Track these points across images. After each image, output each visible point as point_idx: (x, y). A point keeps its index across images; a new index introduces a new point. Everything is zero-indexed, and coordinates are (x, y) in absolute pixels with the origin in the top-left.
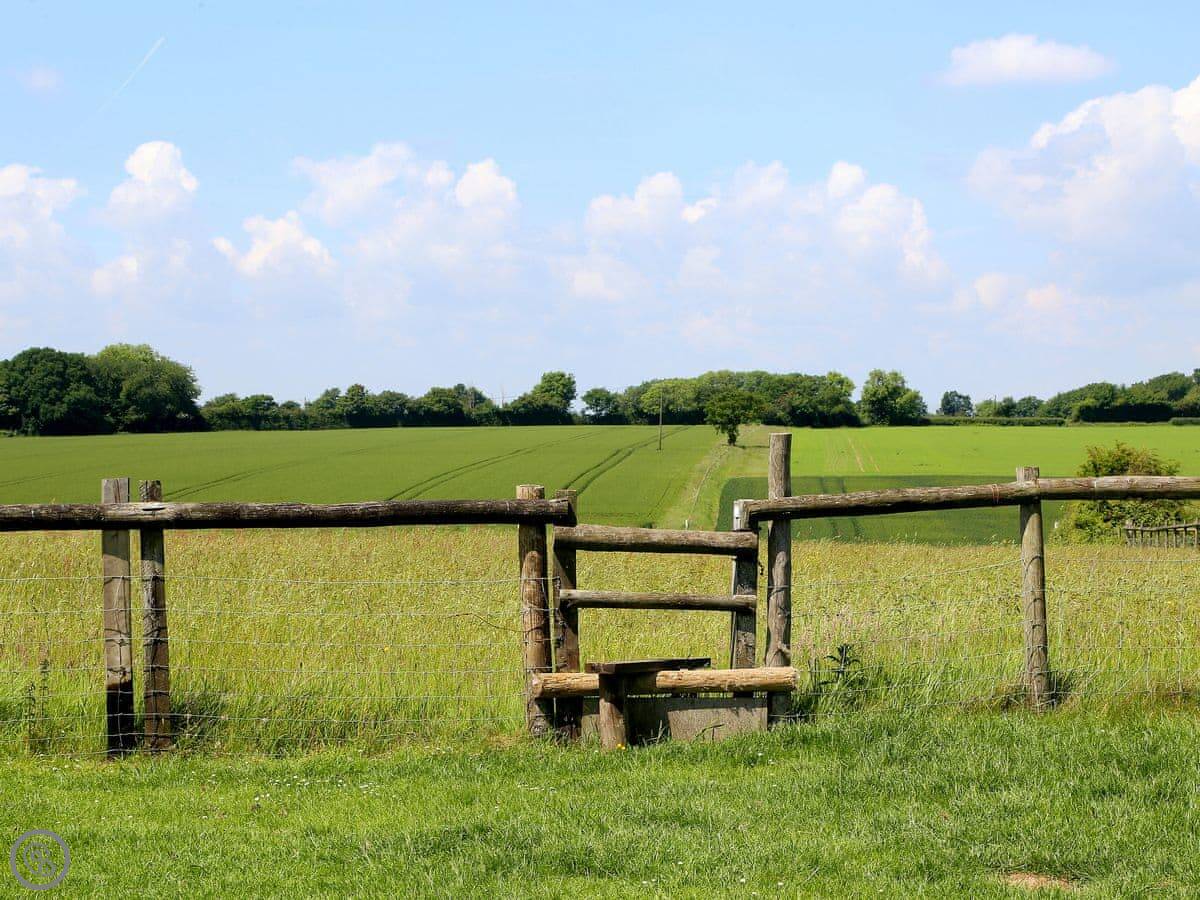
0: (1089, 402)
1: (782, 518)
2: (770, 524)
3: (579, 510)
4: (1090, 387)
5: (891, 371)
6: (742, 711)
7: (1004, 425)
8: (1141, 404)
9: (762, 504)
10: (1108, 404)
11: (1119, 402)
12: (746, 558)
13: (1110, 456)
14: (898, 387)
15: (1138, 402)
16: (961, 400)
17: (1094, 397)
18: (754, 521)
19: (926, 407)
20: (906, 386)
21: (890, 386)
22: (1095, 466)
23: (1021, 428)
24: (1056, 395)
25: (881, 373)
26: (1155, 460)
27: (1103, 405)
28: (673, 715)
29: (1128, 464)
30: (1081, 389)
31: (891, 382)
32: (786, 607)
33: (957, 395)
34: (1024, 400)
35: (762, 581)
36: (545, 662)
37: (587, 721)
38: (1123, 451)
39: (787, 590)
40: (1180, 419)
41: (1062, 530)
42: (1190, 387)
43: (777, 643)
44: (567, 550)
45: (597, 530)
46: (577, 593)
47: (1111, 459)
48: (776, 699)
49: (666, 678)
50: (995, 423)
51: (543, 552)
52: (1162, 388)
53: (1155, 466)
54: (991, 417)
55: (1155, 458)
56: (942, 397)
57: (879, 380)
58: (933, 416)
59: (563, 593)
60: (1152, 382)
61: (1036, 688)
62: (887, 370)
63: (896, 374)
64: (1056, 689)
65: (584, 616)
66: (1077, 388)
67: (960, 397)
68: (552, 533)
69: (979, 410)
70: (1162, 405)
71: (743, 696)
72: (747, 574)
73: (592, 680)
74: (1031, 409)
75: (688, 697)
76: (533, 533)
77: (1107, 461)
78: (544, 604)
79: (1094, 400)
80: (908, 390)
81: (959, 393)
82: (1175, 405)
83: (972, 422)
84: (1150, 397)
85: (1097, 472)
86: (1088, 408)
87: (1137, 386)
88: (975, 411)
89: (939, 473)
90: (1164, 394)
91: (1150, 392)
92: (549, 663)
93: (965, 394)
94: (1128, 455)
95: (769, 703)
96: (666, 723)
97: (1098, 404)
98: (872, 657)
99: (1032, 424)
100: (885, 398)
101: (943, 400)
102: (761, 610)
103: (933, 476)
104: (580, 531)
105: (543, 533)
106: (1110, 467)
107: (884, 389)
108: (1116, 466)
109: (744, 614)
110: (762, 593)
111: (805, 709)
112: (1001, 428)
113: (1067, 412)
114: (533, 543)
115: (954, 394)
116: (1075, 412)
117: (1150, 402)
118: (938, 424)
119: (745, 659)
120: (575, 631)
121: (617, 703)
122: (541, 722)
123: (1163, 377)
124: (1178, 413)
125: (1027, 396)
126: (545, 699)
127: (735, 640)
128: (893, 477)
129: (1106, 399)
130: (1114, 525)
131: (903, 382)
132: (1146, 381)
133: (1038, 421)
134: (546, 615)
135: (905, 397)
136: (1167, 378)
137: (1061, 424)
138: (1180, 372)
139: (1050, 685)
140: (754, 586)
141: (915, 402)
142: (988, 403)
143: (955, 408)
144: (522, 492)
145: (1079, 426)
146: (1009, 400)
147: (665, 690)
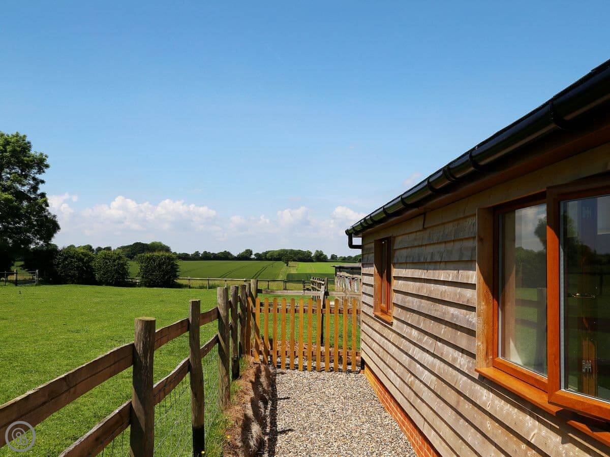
21: (320, 253)
54: (342, 260)
56: (331, 255)
58: (329, 260)
62: (319, 250)
81: (335, 255)
88: (338, 259)
100: (319, 256)
118: (331, 262)
131: (323, 253)
141: (325, 256)
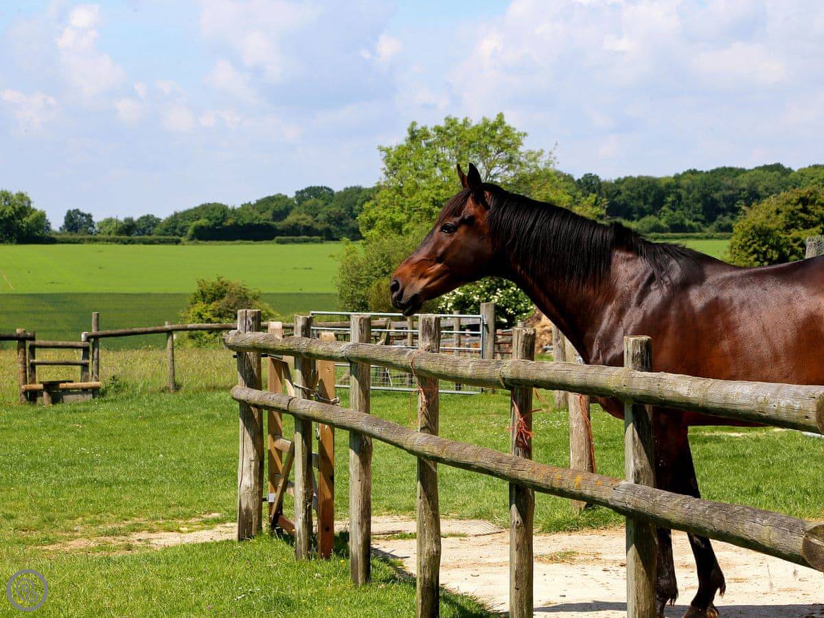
0: (203, 222)
1: (96, 337)
2: (93, 340)
3: (36, 337)
4: (204, 207)
5: (17, 192)
6: (85, 395)
7: (125, 243)
8: (249, 224)
9: (91, 334)
10: (220, 224)
11: (230, 222)
12: (86, 350)
13: (213, 286)
14: (24, 207)
15: (246, 222)
16: (84, 218)
17: (208, 218)
18: (88, 338)
19: (49, 224)
20: (33, 206)
21: (17, 206)
22: (202, 293)
23: (142, 246)
24: (173, 213)
25: (7, 194)
26: (244, 289)
27: (216, 224)
28: (64, 397)
29: (225, 292)
30: (196, 209)
31: (17, 202)
32: (98, 364)
33: (79, 213)
34: (142, 218)
35: (91, 356)
36: (25, 382)
37: (39, 399)
38: (222, 283)
39: (98, 359)
40: (283, 238)
41: (179, 340)
42: (292, 208)
43: (95, 375)
44: (32, 348)
45: (42, 342)
46: (36, 361)
47: (213, 289)
48: (95, 391)
49: (62, 386)
50: (117, 241)
51: (25, 348)
52: (268, 209)
53: (244, 293)
54: (112, 236)
55: (244, 287)
56: (65, 214)
57: (6, 200)
58: (57, 233)
59: (31, 361)
60: (259, 202)
61: (171, 387)
62: (14, 191)
63: (23, 195)
64: (177, 387)
65: (37, 367)
66: (192, 207)
67: (83, 215)
68: (28, 343)
69: (101, 228)
70: (268, 225)
71: (85, 391)
72: (86, 356)
73: (41, 386)
74: (149, 227)
75: (67, 391)
76: (22, 343)
77: (211, 290)
78: (25, 364)
79: (207, 221)
80: (34, 210)
81: (82, 210)
82: (279, 225)
83: (96, 241)
84: (257, 218)
85: (204, 298)
86: (202, 227)
87: (246, 207)
88: (97, 229)
89: (70, 291)
90: (268, 215)
91: (256, 214)
92: (26, 381)
93: (86, 212)
94: (226, 285)
95: (93, 393)
96: (62, 398)
97: (211, 224)
98: (122, 380)
99: (151, 243)
100: (12, 218)
101: (65, 218)
102: (90, 365)
103: (64, 294)
104: (37, 342)
105: (25, 343)
106: (213, 294)
107: (10, 208)
108: (217, 293)
109: (85, 367)
110: (90, 361)
111: (104, 394)
112: (123, 246)
113: (183, 231)
114: (22, 346)
115: (77, 211)
116: (190, 231)
117: (257, 223)
118: (63, 243)
119: (86, 379)
120: (35, 373)
121: (49, 393)
122: (25, 399)
123: (269, 198)
124: (282, 232)
125: (145, 214)
126: (25, 393)
127: (82, 374)
128: (29, 295)
129: (218, 219)
130: (216, 336)
131: (29, 202)
132: (253, 202)
133: (155, 239)
134: (26, 368)
135: (33, 216)
136: (270, 199)
137: (177, 242)
138: (284, 193)
139: (175, 385)
140: (88, 358)
141: (41, 219)
142: (109, 221)
143: (77, 225)
144: (18, 331)
145: (193, 244)
146: (129, 220)
147: (61, 389)
